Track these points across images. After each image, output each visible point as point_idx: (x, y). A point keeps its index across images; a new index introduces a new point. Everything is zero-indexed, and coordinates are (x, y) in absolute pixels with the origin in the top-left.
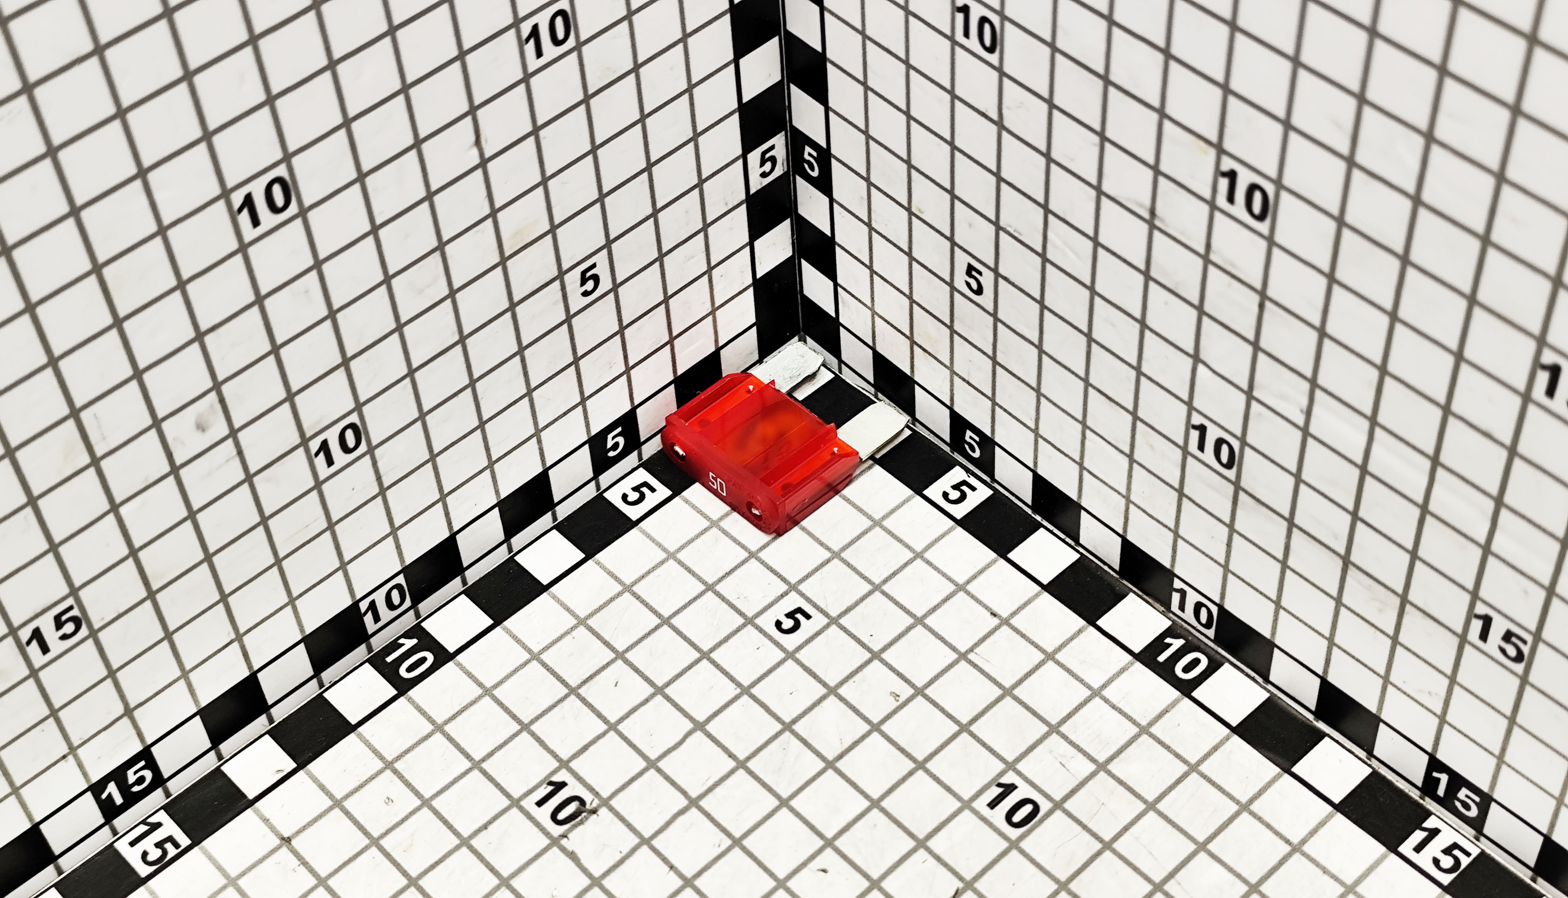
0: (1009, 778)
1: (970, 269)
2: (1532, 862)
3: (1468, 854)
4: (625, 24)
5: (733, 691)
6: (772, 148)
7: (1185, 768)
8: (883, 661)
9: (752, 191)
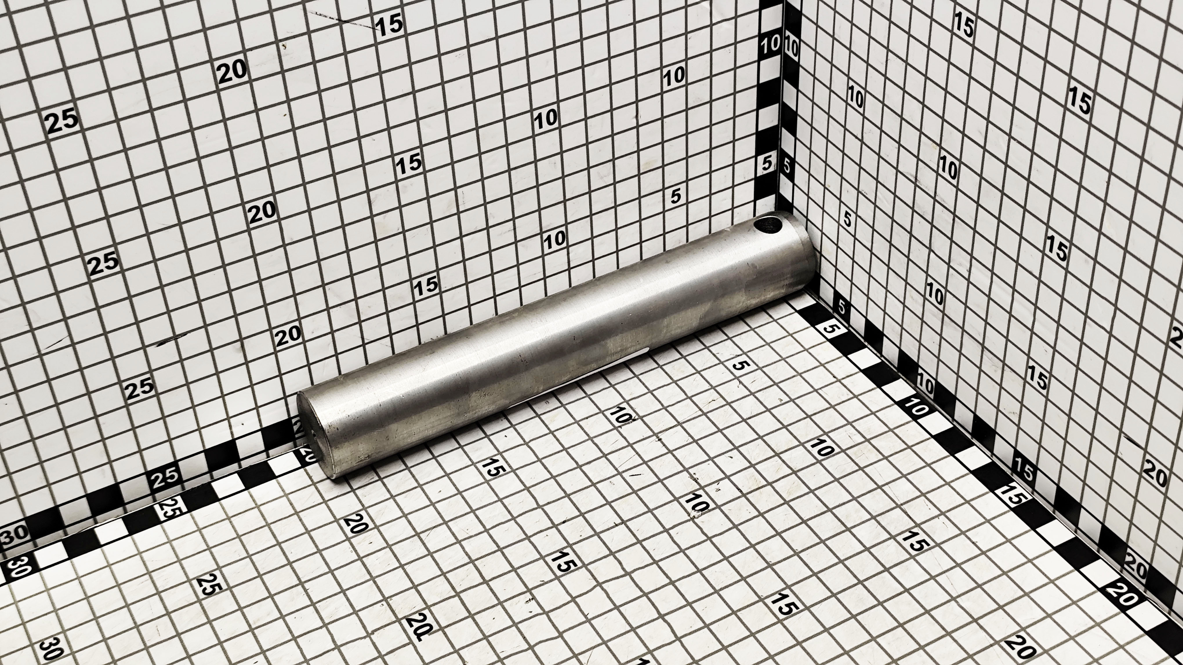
0: (824, 438)
1: (847, 213)
2: (1052, 502)
3: (1026, 498)
4: (709, 80)
5: (707, 386)
6: (770, 156)
7: (906, 447)
8: (778, 386)
9: (758, 175)
